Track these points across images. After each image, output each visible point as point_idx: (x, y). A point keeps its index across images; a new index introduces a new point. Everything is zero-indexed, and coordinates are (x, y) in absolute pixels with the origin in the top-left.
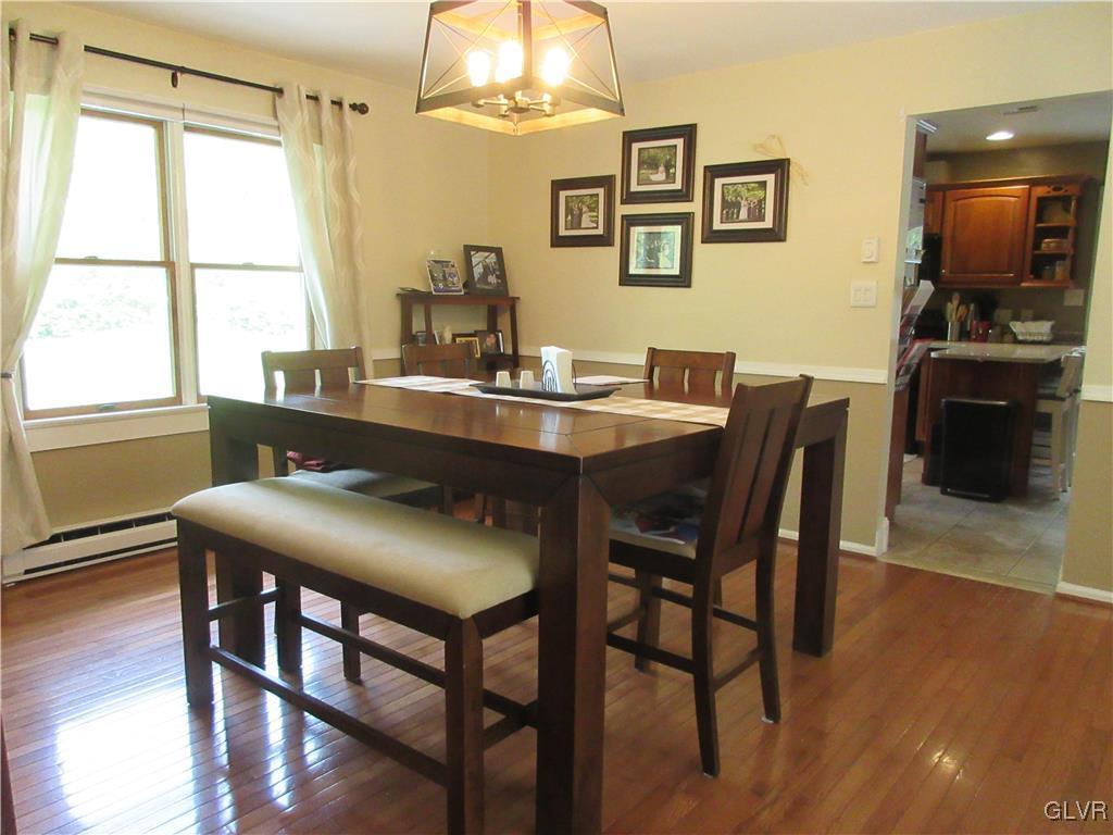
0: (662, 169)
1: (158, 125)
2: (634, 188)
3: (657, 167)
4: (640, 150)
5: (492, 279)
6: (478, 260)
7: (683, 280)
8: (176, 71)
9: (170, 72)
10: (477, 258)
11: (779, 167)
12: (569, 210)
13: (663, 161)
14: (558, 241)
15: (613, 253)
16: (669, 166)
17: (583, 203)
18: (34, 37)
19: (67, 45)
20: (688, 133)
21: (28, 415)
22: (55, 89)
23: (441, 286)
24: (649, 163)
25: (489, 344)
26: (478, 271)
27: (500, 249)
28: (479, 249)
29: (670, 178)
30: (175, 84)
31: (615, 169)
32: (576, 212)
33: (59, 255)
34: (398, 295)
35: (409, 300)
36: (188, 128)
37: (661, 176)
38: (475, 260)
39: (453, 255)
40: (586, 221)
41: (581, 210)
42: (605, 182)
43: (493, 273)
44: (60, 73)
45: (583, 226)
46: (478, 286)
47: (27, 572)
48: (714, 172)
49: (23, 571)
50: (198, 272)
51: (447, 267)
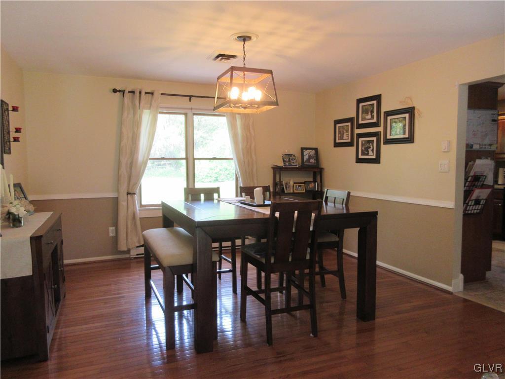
0: (370, 113)
1: (186, 114)
2: (361, 122)
3: (368, 113)
4: (362, 106)
5: (312, 161)
6: (307, 153)
7: (377, 160)
8: (191, 97)
9: (189, 98)
10: (306, 152)
11: (411, 111)
12: (340, 132)
13: (370, 110)
14: (337, 145)
15: (354, 149)
16: (372, 112)
17: (344, 129)
18: (146, 93)
19: (155, 94)
20: (378, 98)
21: (141, 206)
22: (152, 108)
23: (287, 164)
24: (365, 111)
25: (311, 187)
26: (306, 157)
27: (317, 149)
28: (307, 149)
29: (372, 117)
30: (190, 101)
31: (354, 115)
32: (342, 133)
33: (150, 157)
34: (272, 167)
35: (277, 170)
36: (194, 114)
37: (369, 117)
38: (305, 153)
39: (296, 152)
40: (345, 137)
41: (343, 132)
42: (350, 120)
43: (312, 158)
44: (153, 103)
45: (344, 138)
46: (305, 163)
47: (137, 255)
48: (388, 114)
49: (135, 254)
50: (196, 161)
51: (291, 156)
